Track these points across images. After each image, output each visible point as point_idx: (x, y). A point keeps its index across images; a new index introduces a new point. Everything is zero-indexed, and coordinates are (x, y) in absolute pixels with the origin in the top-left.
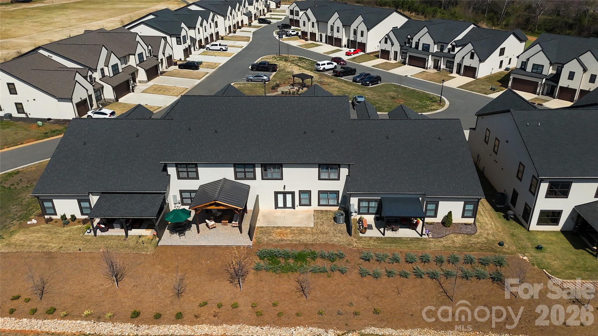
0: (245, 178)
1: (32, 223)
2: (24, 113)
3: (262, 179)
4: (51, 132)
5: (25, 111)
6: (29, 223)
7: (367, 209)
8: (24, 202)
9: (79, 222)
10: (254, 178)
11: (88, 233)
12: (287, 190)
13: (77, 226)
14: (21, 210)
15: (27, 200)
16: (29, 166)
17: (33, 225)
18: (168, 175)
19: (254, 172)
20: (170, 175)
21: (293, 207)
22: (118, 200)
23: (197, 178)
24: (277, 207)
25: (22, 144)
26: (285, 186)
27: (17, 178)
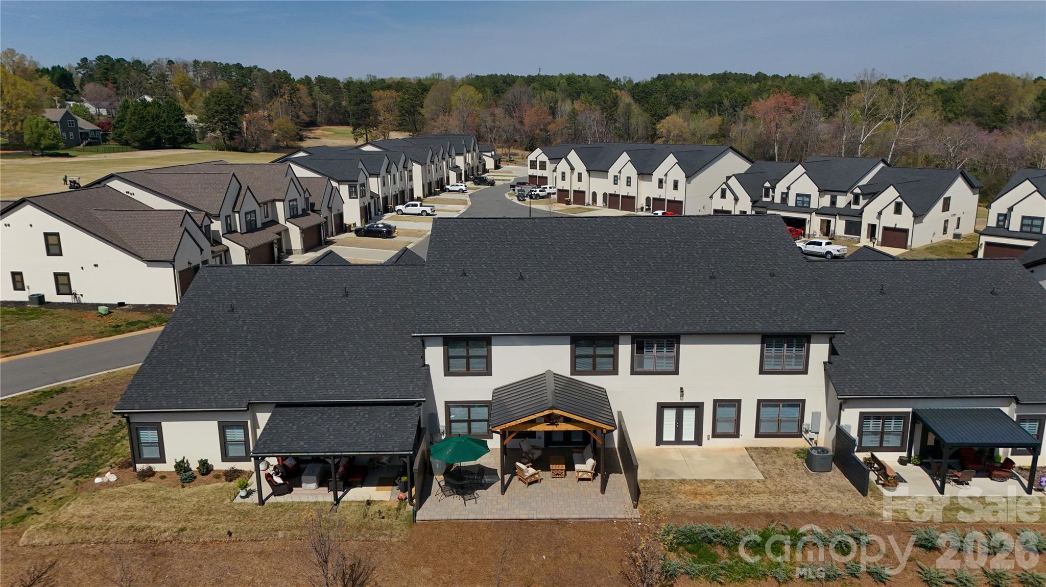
0: (594, 371)
1: (106, 481)
2: (70, 293)
3: (633, 372)
4: (127, 324)
5: (74, 289)
6: (98, 480)
7: (878, 438)
8: (81, 444)
9: (218, 477)
10: (614, 371)
11: (242, 497)
12: (687, 399)
13: (213, 485)
14: (76, 459)
15: (87, 439)
16: (86, 379)
17: (108, 484)
18: (425, 365)
19: (615, 357)
20: (428, 365)
21: (698, 440)
22: (315, 418)
23: (488, 372)
24: (660, 441)
25: (66, 344)
26: (681, 388)
27: (62, 399)
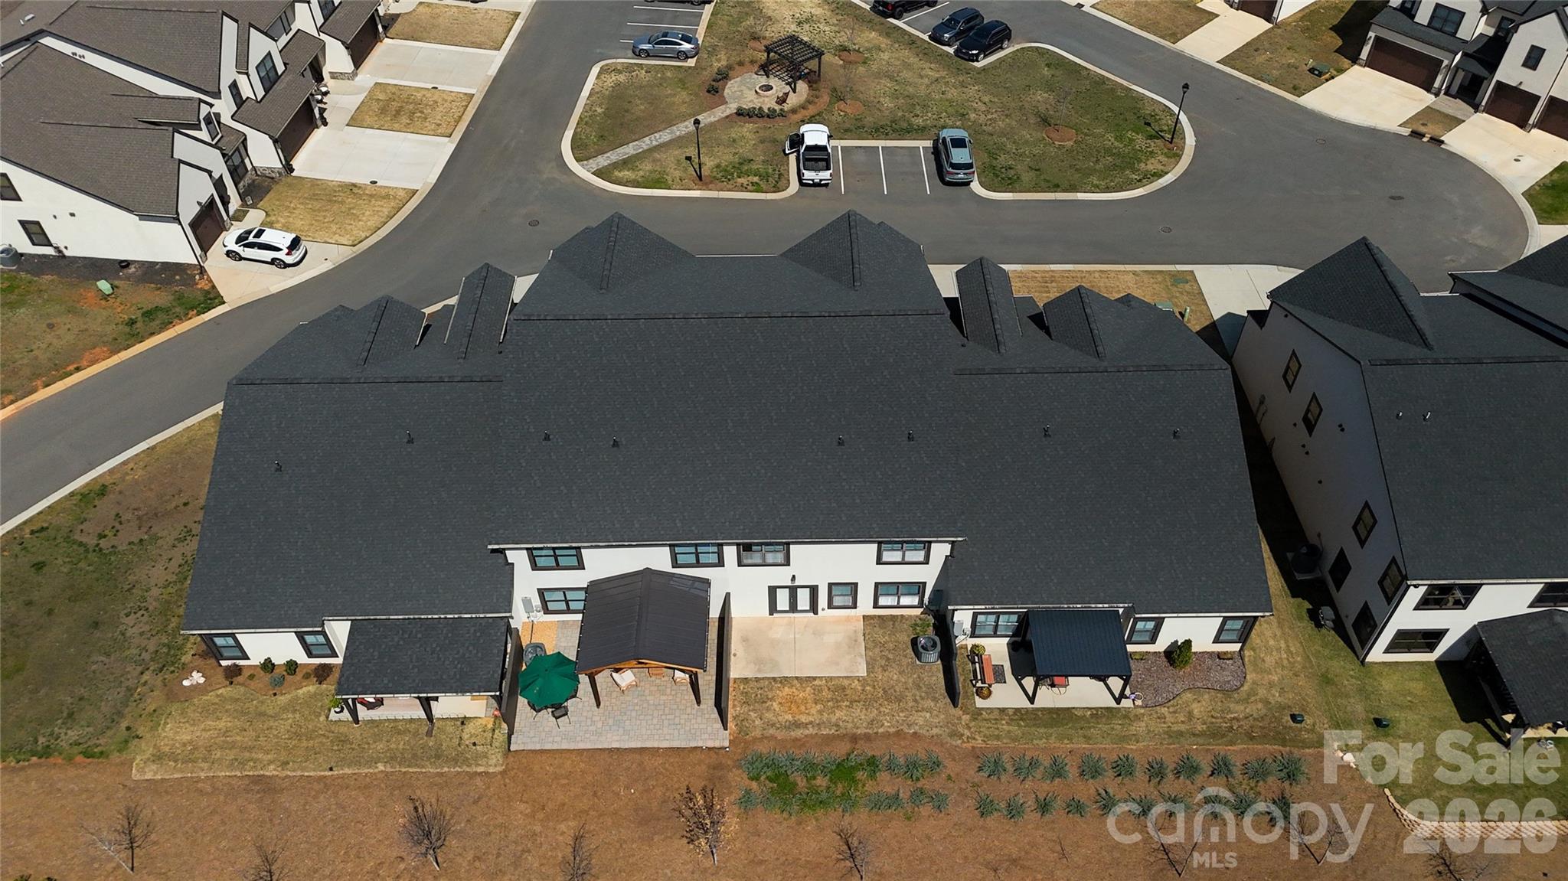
0: (698, 564)
1: (195, 683)
2: (50, 244)
3: (740, 565)
4: (143, 315)
5: (52, 242)
6: (186, 683)
7: (992, 628)
8: (152, 605)
9: (307, 676)
10: (721, 563)
11: (336, 712)
12: (798, 582)
13: (305, 690)
14: (154, 633)
15: (155, 592)
16: (124, 463)
17: (195, 688)
18: (509, 565)
19: (720, 555)
20: (513, 564)
21: (814, 608)
22: (396, 639)
23: (581, 566)
24: (773, 609)
25: (78, 369)
26: (794, 576)
27: (105, 508)
